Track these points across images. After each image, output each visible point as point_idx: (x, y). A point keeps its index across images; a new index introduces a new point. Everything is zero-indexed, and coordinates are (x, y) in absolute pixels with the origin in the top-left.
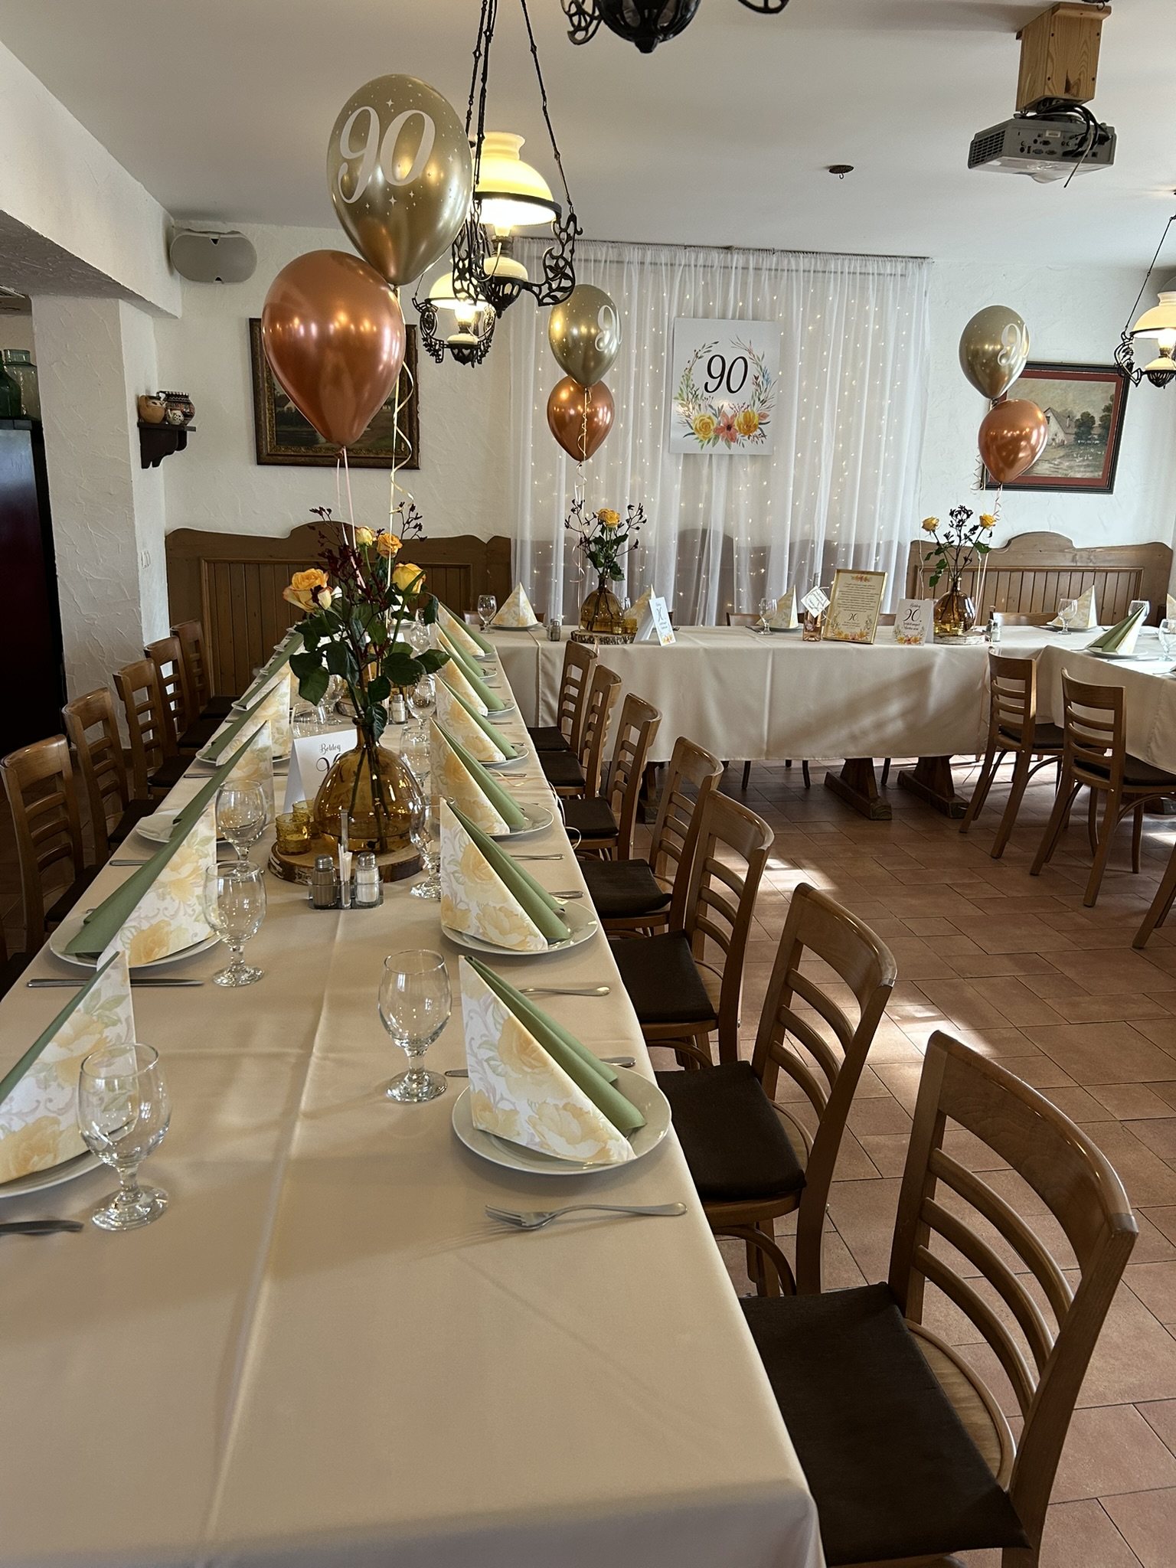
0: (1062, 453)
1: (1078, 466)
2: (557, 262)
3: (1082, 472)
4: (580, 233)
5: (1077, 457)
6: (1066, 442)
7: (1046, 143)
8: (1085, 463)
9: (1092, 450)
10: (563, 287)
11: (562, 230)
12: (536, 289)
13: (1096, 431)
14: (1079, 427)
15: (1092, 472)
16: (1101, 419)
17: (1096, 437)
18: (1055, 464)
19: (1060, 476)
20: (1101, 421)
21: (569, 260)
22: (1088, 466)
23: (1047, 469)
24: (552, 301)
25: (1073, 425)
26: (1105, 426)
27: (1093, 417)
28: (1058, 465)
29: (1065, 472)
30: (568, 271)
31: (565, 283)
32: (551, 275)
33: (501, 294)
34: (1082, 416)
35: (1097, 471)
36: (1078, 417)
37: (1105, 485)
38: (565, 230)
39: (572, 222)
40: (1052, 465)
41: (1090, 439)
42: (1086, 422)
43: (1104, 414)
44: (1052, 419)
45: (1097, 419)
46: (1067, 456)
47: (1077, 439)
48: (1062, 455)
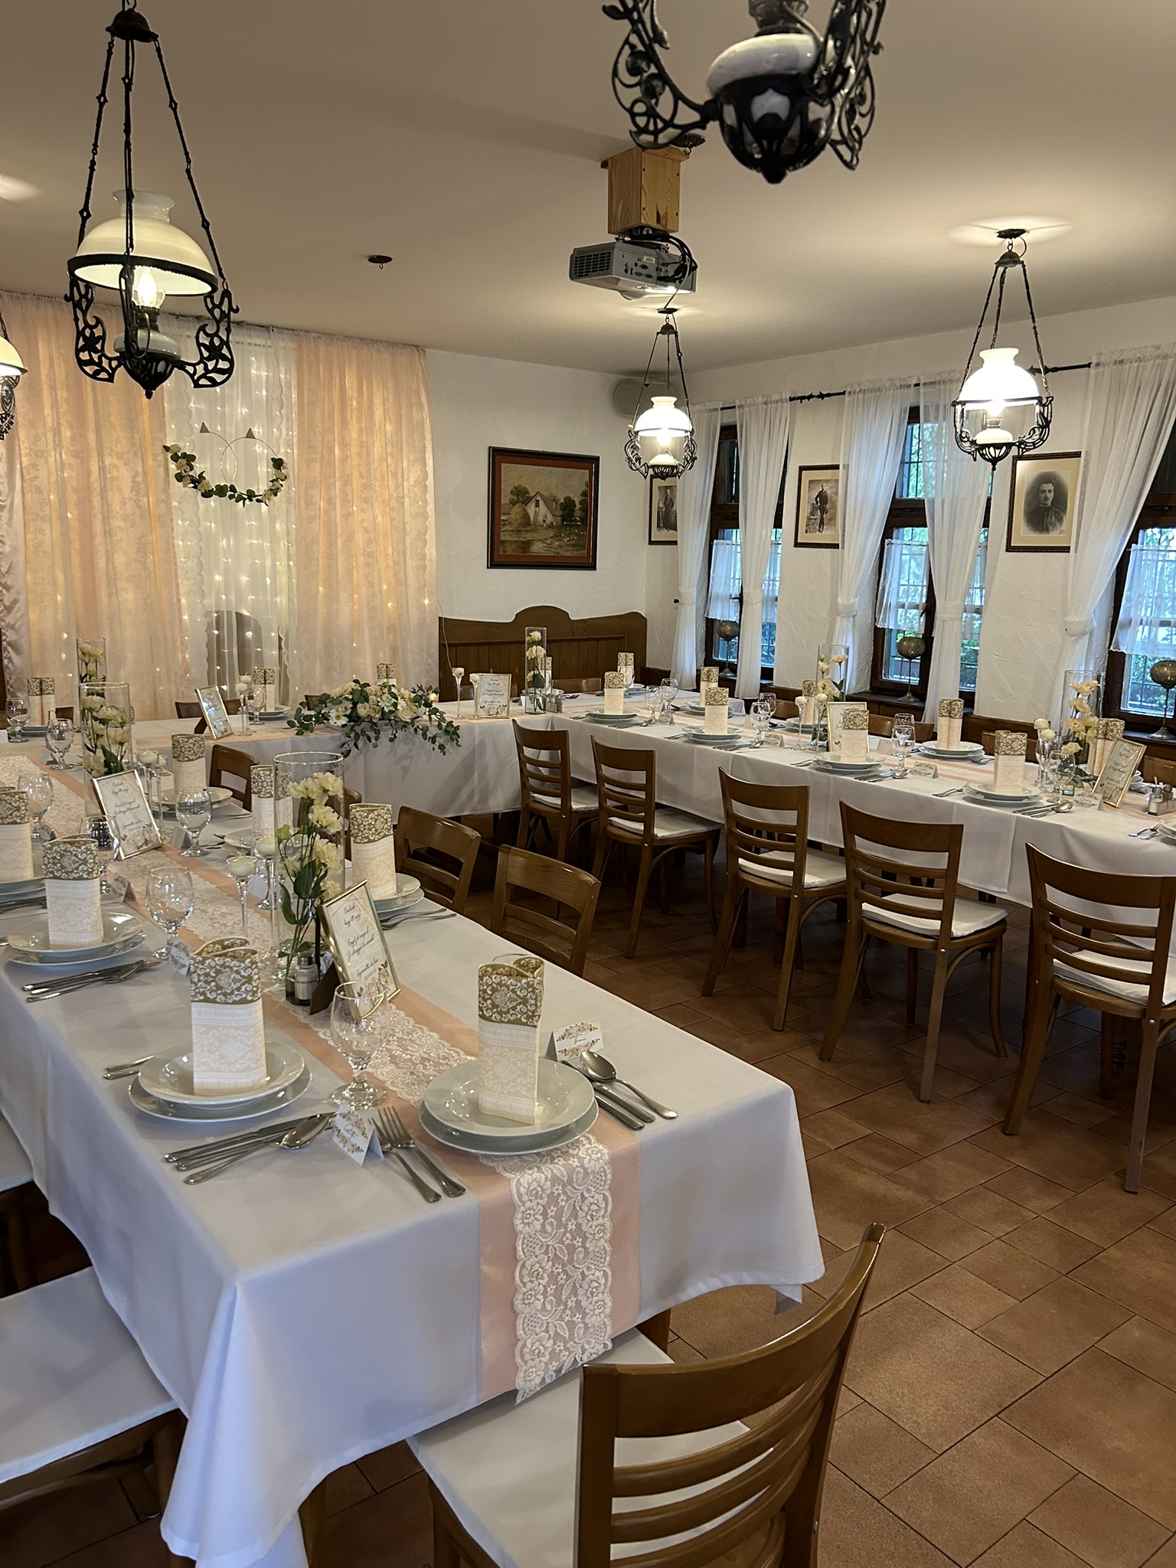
0: (551, 533)
1: (568, 545)
2: (212, 342)
3: (571, 551)
4: (237, 311)
5: (565, 537)
6: (554, 524)
7: (644, 267)
8: (572, 542)
9: (577, 531)
10: (220, 369)
11: (215, 306)
12: (191, 369)
14: (563, 509)
15: (578, 550)
16: (581, 502)
17: (578, 519)
18: (547, 544)
19: (552, 554)
20: (580, 505)
21: (225, 339)
22: (574, 545)
23: (541, 549)
24: (209, 383)
25: (559, 508)
26: (585, 509)
27: (573, 501)
28: (550, 545)
29: (556, 550)
30: (225, 351)
31: (223, 365)
32: (206, 354)
33: (153, 372)
34: (565, 500)
35: (582, 550)
36: (562, 501)
37: (588, 563)
38: (219, 306)
39: (226, 299)
40: (545, 545)
41: (572, 521)
42: (568, 505)
43: (582, 498)
44: (541, 502)
45: (577, 503)
46: (556, 537)
47: (563, 521)
48: (552, 535)
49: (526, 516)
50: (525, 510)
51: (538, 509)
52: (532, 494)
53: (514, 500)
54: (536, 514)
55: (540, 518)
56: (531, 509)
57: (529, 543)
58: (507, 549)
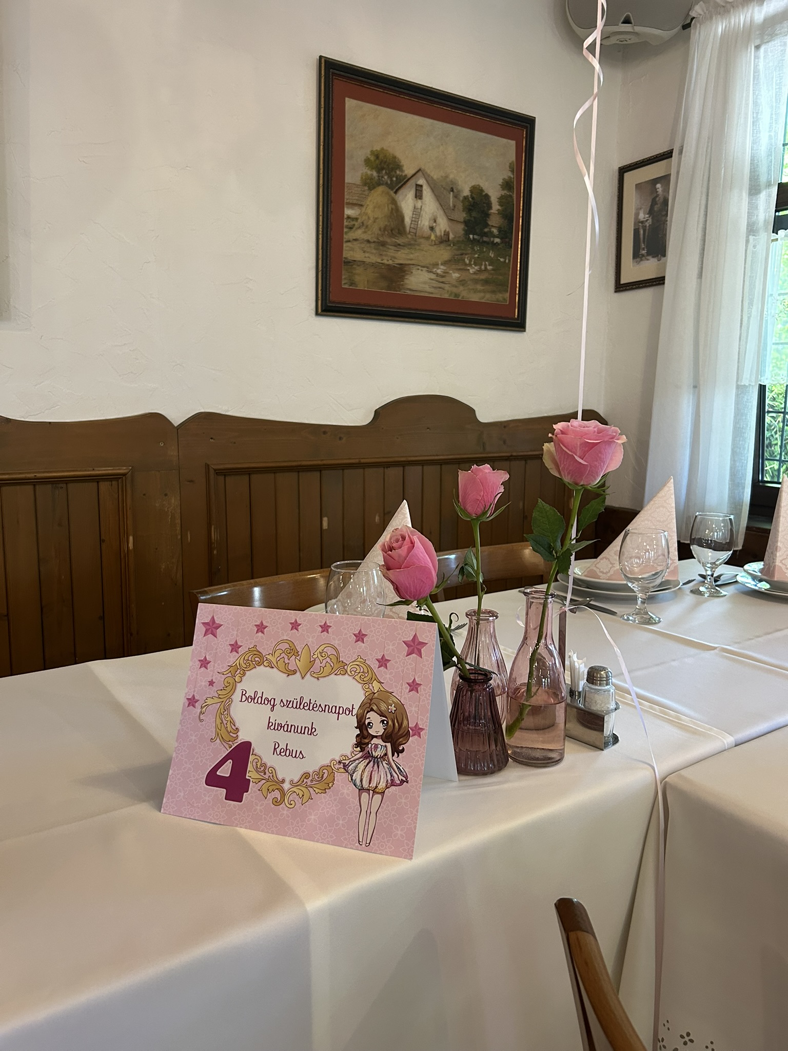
0: (445, 254)
3: (480, 291)
5: (470, 265)
6: (451, 236)
8: (483, 276)
9: (492, 255)
13: (495, 221)
14: (468, 210)
15: (493, 292)
16: (501, 200)
17: (495, 231)
18: (437, 275)
19: (446, 296)
20: (500, 205)
22: (486, 282)
23: (425, 283)
25: (460, 206)
26: (508, 215)
27: (487, 197)
28: (443, 277)
29: (455, 290)
34: (471, 191)
35: (500, 292)
36: (466, 192)
37: (514, 315)
40: (433, 276)
41: (486, 234)
43: (503, 193)
44: (427, 192)
45: (494, 200)
46: (455, 262)
47: (467, 233)
48: (446, 259)
49: (396, 214)
50: (394, 202)
51: (419, 203)
52: (409, 171)
53: (371, 178)
54: (417, 212)
55: (425, 223)
56: (407, 202)
57: (399, 272)
58: (357, 279)
